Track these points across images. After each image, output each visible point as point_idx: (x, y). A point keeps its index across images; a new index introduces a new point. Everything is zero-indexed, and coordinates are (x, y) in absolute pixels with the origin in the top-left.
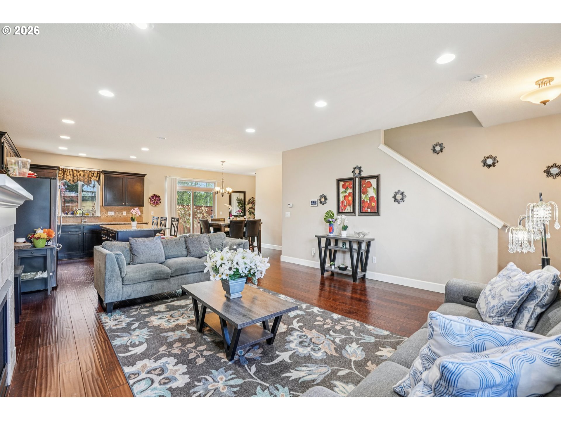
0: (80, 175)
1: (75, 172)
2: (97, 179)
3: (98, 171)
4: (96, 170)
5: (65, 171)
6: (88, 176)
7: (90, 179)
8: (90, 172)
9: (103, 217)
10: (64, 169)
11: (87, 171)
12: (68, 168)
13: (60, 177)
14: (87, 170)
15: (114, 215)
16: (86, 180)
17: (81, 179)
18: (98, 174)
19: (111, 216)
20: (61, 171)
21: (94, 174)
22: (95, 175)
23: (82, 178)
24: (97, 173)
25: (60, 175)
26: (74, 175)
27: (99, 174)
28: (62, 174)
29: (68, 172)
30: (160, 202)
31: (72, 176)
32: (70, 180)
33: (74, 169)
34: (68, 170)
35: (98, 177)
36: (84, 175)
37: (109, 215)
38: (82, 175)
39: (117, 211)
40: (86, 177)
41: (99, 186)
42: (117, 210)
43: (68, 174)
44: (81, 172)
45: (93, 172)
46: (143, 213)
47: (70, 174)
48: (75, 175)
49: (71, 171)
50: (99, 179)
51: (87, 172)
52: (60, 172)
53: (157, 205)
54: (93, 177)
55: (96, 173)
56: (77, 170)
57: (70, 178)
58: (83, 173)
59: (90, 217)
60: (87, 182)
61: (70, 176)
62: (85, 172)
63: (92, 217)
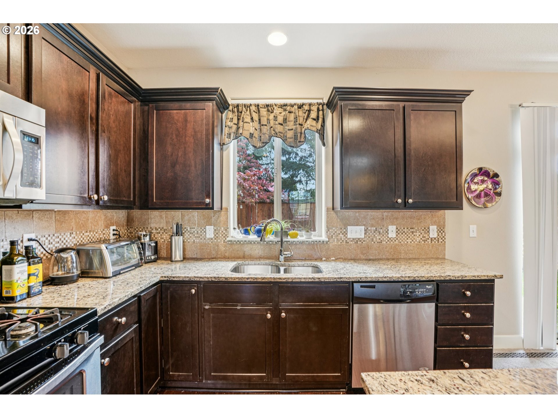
0: (275, 118)
1: (263, 112)
2: (319, 127)
3: (319, 104)
4: (315, 101)
5: (241, 112)
6: (296, 118)
7: (299, 130)
8: (300, 107)
9: (334, 243)
10: (238, 106)
11: (292, 106)
12: (248, 102)
13: (230, 128)
14: (293, 102)
15: (363, 236)
16: (290, 134)
17: (277, 131)
18: (321, 113)
19: (357, 241)
20: (233, 112)
21: (309, 111)
22: (313, 115)
23: (279, 128)
24: (318, 110)
25: (229, 123)
26: (262, 118)
27: (323, 110)
28: (235, 121)
29: (248, 112)
30: (499, 194)
31: (256, 124)
32: (252, 135)
33: (261, 102)
34: (248, 107)
35: (320, 120)
36: (285, 120)
37: (349, 236)
38: (280, 119)
39: (372, 226)
40: (291, 125)
41: (323, 148)
42: (373, 222)
43: (248, 119)
44: (277, 111)
45: (306, 108)
46: (446, 229)
47: (252, 119)
48: (264, 121)
49: (253, 108)
50: (323, 126)
51: (293, 109)
52: (230, 115)
53: (489, 205)
54: (310, 121)
55: (314, 108)
56: (267, 106)
57: (252, 130)
58: (283, 113)
59: (302, 243)
60: (292, 138)
61: (251, 123)
62: (288, 108)
63: (307, 241)
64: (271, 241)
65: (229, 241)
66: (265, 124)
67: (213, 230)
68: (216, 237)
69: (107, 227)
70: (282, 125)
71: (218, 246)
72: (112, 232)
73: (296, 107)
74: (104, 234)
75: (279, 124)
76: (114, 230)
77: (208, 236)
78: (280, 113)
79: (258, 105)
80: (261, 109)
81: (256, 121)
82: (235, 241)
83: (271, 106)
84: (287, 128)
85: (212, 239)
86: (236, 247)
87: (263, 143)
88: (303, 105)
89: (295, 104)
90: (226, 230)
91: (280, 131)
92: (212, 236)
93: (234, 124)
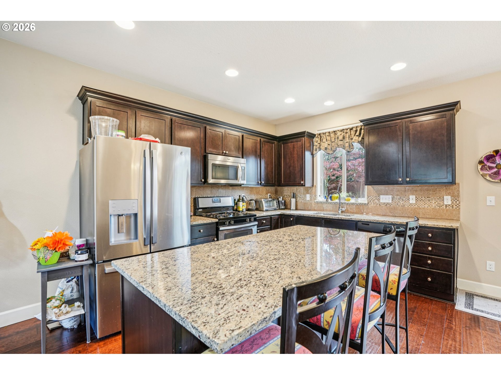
0: (338, 138)
1: (333, 135)
2: (360, 139)
3: (362, 126)
4: (360, 124)
5: (322, 137)
6: (349, 137)
7: (351, 142)
8: (351, 129)
9: (372, 205)
10: (320, 134)
11: (347, 129)
12: (324, 131)
13: (316, 146)
14: (347, 127)
15: (391, 202)
16: (347, 145)
17: (339, 144)
18: (362, 131)
19: (386, 204)
20: (318, 137)
21: (356, 131)
22: (358, 133)
24: (361, 129)
26: (332, 139)
28: (319, 142)
29: (325, 137)
32: (326, 148)
33: (331, 130)
34: (324, 134)
35: (362, 135)
36: (343, 138)
37: (381, 201)
38: (341, 138)
39: (397, 195)
40: (347, 140)
42: (398, 193)
43: (325, 140)
44: (339, 133)
45: (354, 129)
46: (461, 199)
47: (327, 140)
49: (327, 134)
51: (347, 131)
52: (317, 139)
54: (355, 137)
55: (359, 129)
56: (334, 132)
57: (326, 146)
58: (343, 134)
59: (353, 204)
60: (348, 147)
61: (326, 142)
62: (345, 131)
63: (356, 203)
64: (336, 203)
65: (317, 202)
66: (333, 141)
67: (309, 196)
68: (311, 200)
69: (267, 194)
70: (342, 140)
71: (311, 204)
72: (269, 196)
73: (349, 130)
74: (265, 197)
75: (340, 140)
76: (269, 195)
77: (307, 199)
78: (341, 134)
79: (330, 132)
80: (331, 134)
81: (329, 140)
82: (319, 202)
83: (336, 131)
84: (345, 141)
85: (309, 200)
86: (320, 205)
87: (333, 151)
88: (353, 128)
89: (348, 128)
90: (315, 196)
91: (341, 144)
92: (309, 199)
93: (318, 144)
